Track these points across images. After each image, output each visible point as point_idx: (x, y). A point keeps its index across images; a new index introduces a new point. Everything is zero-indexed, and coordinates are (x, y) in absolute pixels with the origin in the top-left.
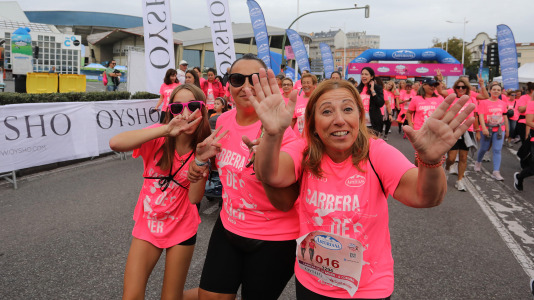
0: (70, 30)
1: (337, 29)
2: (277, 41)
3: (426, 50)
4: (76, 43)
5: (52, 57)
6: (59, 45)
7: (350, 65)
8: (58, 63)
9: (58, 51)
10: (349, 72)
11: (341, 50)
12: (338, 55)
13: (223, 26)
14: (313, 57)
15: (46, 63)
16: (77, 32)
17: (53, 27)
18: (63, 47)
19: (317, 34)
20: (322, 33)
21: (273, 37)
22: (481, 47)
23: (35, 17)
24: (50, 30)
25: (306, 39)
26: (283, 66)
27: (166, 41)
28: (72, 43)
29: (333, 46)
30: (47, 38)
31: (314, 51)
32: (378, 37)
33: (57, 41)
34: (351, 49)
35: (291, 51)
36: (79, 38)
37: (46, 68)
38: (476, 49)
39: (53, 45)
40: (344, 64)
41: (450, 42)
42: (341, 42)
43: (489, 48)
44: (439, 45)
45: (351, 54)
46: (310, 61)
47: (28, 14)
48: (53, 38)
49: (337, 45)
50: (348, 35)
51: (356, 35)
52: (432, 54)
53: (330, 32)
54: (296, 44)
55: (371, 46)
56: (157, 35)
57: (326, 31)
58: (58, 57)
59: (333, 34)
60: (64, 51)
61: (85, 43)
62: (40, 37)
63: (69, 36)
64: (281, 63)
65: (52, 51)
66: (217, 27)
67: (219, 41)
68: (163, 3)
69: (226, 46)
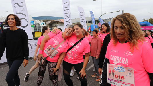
0: (42, 21)
4: (44, 24)
5: (38, 28)
6: (40, 25)
8: (39, 29)
9: (40, 26)
13: (83, 19)
15: (37, 29)
16: (44, 21)
17: (38, 20)
18: (41, 25)
19: (106, 19)
23: (35, 18)
24: (38, 21)
27: (70, 23)
28: (42, 24)
30: (37, 23)
33: (39, 24)
35: (100, 24)
36: (44, 23)
37: (37, 30)
39: (38, 25)
41: (150, 19)
44: (146, 21)
47: (33, 18)
48: (38, 23)
53: (110, 19)
56: (67, 21)
58: (39, 28)
60: (41, 26)
61: (45, 24)
62: (36, 23)
63: (42, 22)
65: (38, 26)
66: (81, 19)
67: (82, 22)
68: (69, 13)
69: (84, 24)
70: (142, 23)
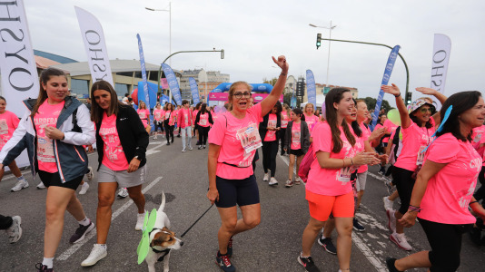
1: (199, 69)
2: (154, 75)
3: (260, 85)
7: (211, 94)
10: (210, 99)
11: (203, 84)
12: (202, 87)
13: (99, 55)
14: (183, 88)
19: (185, 71)
20: (189, 71)
21: (151, 72)
22: (291, 85)
25: (178, 74)
26: (159, 94)
27: (26, 61)
29: (197, 81)
31: (183, 84)
32: (228, 75)
34: (209, 83)
35: (166, 82)
38: (288, 86)
40: (206, 93)
42: (203, 78)
43: (298, 85)
44: (266, 82)
45: (210, 87)
46: (181, 91)
49: (201, 80)
50: (208, 73)
51: (213, 73)
52: (264, 87)
53: (195, 70)
54: (169, 76)
55: (224, 81)
56: (15, 55)
57: (192, 69)
59: (197, 72)
64: (157, 91)
66: (93, 55)
67: (96, 68)
68: (17, 19)
69: (103, 73)
70: (260, 88)
